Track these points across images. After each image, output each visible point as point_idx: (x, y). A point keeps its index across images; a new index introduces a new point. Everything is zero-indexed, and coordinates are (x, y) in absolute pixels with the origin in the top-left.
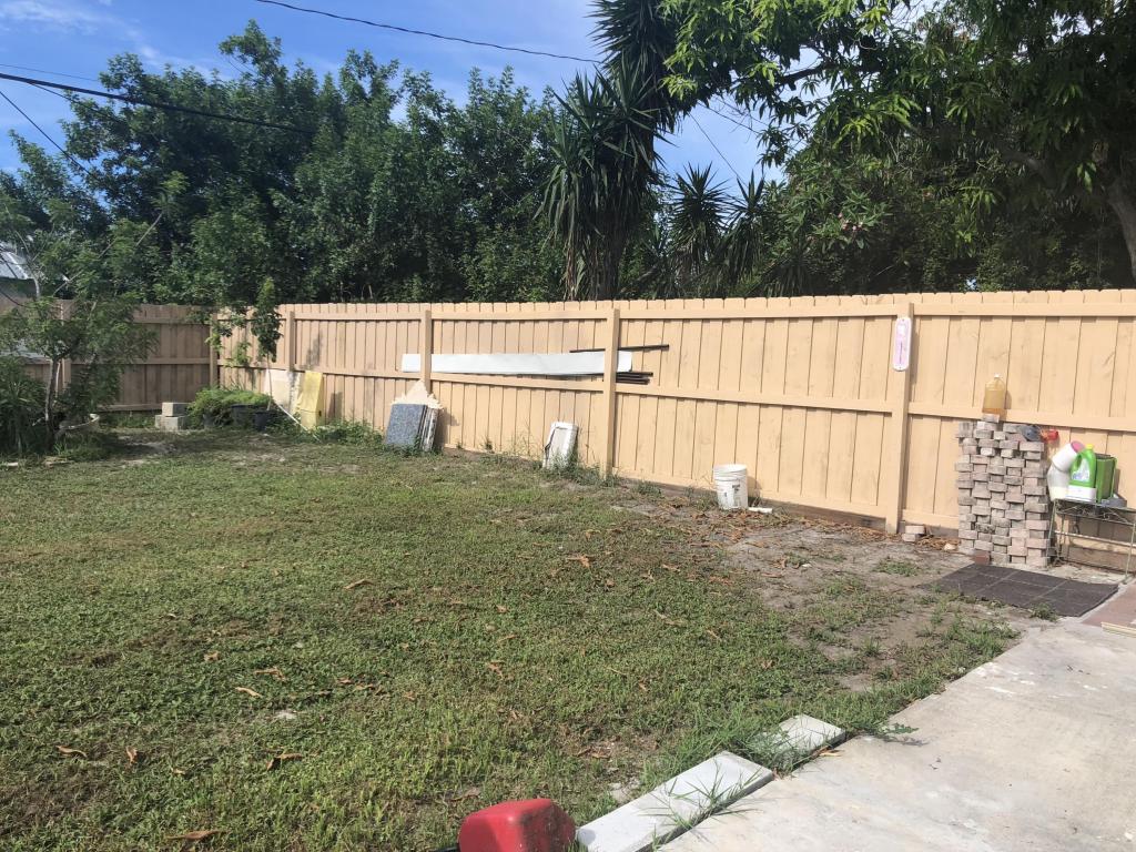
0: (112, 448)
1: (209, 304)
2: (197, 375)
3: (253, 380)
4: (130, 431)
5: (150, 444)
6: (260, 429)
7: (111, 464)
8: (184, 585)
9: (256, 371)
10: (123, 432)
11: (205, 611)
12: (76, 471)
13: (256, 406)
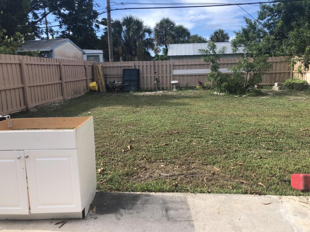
0: (259, 94)
1: (291, 55)
2: (286, 76)
3: (302, 76)
4: (266, 90)
5: (269, 93)
6: (302, 90)
7: (257, 97)
8: (260, 124)
9: (304, 74)
10: (263, 90)
11: (262, 129)
12: (249, 99)
13: (301, 84)
